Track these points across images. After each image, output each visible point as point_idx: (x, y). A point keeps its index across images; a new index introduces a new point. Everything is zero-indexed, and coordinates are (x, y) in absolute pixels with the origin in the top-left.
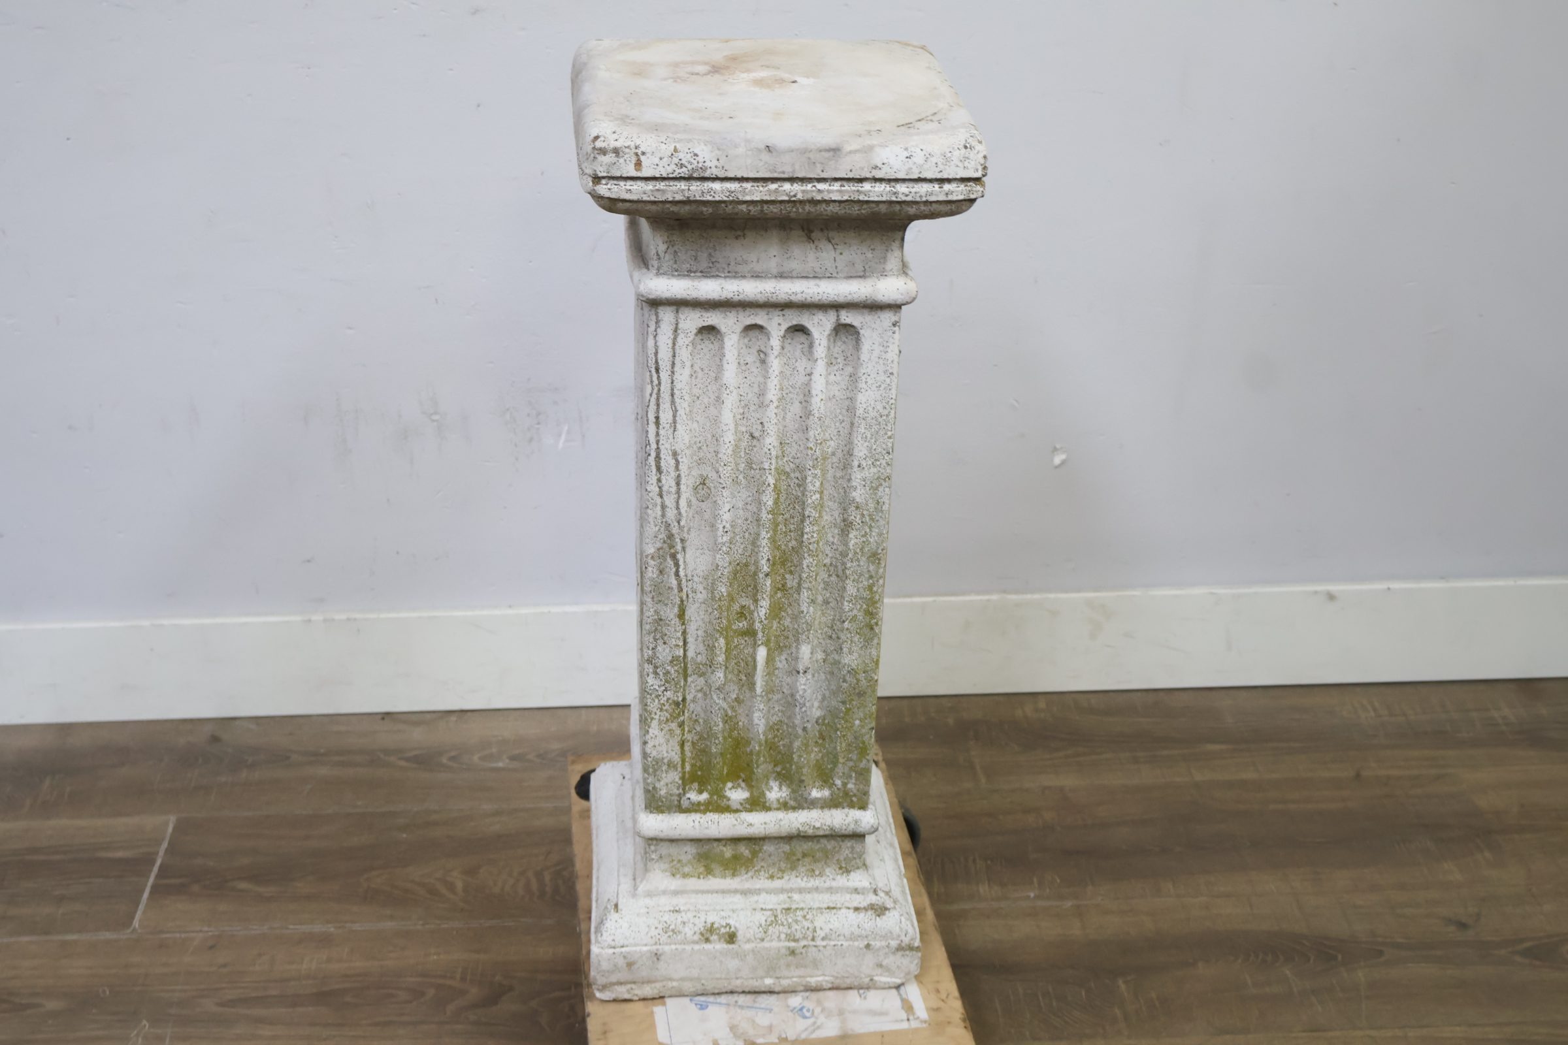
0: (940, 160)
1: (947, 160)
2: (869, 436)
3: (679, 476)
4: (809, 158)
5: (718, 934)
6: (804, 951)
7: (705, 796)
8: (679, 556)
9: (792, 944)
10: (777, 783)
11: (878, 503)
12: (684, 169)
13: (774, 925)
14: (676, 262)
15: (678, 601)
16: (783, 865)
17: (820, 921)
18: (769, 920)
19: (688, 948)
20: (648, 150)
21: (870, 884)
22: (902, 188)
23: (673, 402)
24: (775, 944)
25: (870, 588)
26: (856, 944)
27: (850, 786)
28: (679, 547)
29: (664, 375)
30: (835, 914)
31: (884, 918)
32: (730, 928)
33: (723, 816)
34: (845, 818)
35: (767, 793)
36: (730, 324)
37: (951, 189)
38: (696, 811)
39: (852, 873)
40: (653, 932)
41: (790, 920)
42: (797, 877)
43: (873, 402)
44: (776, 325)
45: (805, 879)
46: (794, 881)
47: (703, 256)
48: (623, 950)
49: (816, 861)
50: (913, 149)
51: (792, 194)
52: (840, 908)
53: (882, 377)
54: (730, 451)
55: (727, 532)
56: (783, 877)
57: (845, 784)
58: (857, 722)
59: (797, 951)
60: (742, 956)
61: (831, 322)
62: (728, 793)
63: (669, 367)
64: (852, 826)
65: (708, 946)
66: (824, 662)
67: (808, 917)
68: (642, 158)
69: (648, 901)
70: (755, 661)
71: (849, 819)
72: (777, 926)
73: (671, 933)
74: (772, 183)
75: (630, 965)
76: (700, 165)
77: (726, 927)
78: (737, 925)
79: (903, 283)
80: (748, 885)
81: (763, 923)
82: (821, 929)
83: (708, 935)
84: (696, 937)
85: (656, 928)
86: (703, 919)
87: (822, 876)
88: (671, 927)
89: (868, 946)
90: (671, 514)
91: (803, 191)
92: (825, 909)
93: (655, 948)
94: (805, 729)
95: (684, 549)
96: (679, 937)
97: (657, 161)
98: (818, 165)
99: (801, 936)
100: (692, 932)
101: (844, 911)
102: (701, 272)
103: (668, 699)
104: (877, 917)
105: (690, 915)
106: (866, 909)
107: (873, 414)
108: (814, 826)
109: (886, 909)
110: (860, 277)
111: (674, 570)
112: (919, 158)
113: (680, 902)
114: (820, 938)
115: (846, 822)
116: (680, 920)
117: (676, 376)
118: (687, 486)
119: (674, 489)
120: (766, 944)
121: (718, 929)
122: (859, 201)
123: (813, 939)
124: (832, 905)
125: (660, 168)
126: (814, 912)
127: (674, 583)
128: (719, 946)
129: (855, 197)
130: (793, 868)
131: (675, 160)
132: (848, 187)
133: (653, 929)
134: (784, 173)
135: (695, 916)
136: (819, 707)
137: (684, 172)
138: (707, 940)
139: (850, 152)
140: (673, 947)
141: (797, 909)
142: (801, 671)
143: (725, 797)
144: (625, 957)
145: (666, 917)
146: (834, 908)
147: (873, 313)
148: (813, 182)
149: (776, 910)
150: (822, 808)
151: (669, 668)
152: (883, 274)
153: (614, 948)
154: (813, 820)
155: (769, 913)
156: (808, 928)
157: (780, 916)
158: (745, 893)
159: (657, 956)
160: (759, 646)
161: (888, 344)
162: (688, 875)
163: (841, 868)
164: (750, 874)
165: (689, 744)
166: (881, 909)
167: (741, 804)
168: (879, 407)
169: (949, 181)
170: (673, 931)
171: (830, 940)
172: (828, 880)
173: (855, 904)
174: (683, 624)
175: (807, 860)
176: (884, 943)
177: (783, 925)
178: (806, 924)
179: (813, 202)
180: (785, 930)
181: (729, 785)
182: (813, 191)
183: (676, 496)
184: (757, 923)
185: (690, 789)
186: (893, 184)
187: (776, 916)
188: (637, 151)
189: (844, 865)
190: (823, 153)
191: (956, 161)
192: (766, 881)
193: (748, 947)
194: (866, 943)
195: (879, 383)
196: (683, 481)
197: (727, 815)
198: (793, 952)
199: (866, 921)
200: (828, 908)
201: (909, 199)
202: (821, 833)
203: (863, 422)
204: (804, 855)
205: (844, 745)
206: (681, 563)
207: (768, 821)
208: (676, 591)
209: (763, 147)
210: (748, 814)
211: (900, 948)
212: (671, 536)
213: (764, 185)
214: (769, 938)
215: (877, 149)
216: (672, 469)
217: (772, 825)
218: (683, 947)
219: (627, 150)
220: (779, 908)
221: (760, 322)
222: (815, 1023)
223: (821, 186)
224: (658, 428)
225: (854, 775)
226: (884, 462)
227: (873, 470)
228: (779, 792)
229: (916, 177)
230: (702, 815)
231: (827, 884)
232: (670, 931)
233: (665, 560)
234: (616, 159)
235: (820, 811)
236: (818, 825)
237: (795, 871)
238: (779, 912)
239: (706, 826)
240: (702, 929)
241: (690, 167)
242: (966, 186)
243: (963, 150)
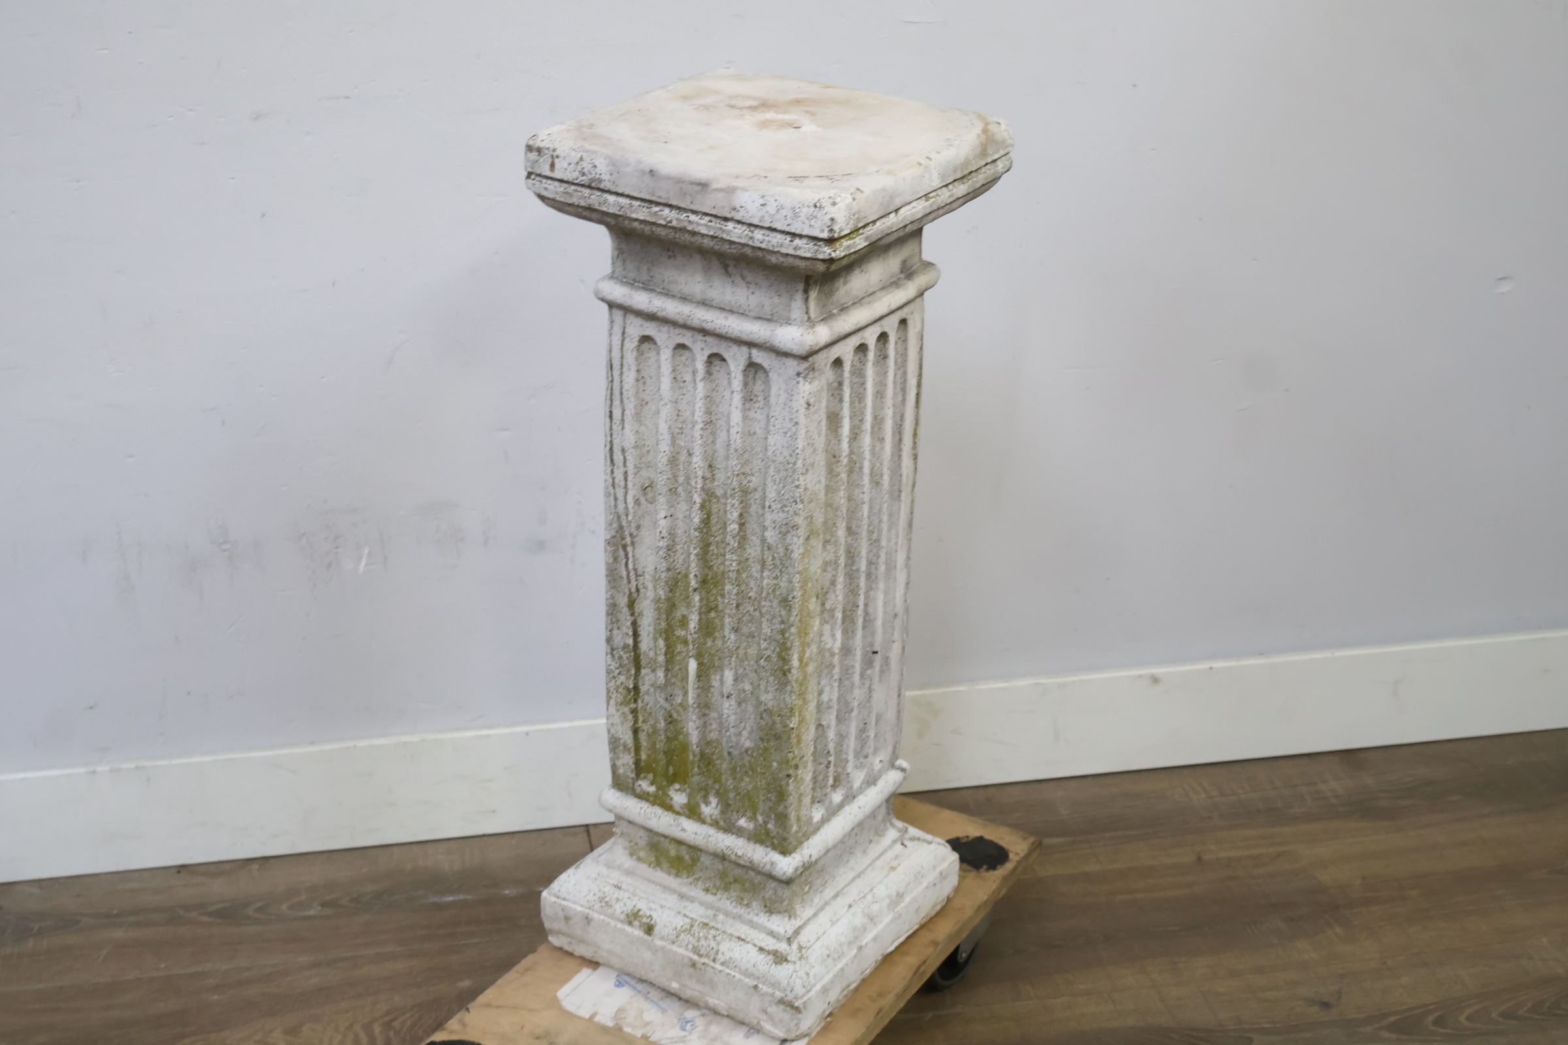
0: (790, 214)
1: (796, 215)
2: (778, 480)
3: (626, 472)
4: (681, 189)
5: (640, 921)
6: (703, 967)
7: (652, 789)
8: (629, 549)
9: (695, 957)
10: (716, 800)
11: (787, 549)
12: (584, 178)
13: (686, 933)
14: (624, 269)
15: (627, 591)
16: (718, 884)
17: (723, 947)
18: (685, 927)
19: (613, 923)
20: (562, 154)
21: (786, 932)
22: (758, 235)
23: (622, 401)
24: (682, 951)
25: (783, 632)
26: (747, 980)
27: (770, 826)
28: (628, 540)
29: (616, 373)
30: (740, 945)
31: (779, 967)
32: (651, 920)
33: (666, 813)
34: (764, 856)
35: (703, 806)
36: (665, 338)
37: (800, 245)
38: (647, 800)
39: (774, 915)
40: (591, 897)
41: (701, 935)
42: (727, 899)
43: (780, 447)
44: (701, 350)
45: (734, 904)
46: (725, 902)
47: (644, 268)
48: (565, 903)
49: (745, 890)
50: (768, 198)
51: (669, 219)
52: (748, 943)
53: (788, 425)
54: (665, 460)
55: (663, 538)
56: (716, 894)
57: (766, 823)
58: (775, 764)
59: (697, 965)
60: (654, 950)
61: (744, 358)
62: (672, 793)
63: (619, 367)
64: (768, 867)
65: (628, 929)
66: (752, 694)
67: (717, 938)
68: (556, 161)
69: (604, 871)
70: (687, 671)
71: (767, 859)
72: (689, 935)
73: (604, 904)
74: (656, 206)
75: (567, 919)
76: (597, 176)
77: (648, 918)
78: (658, 920)
80: (684, 890)
81: (679, 928)
82: (723, 953)
83: (632, 918)
84: (623, 917)
85: (594, 895)
86: (634, 903)
87: (748, 907)
88: (606, 899)
89: (756, 987)
90: (621, 506)
91: (677, 219)
92: (736, 937)
93: (587, 911)
94: (729, 753)
95: (633, 543)
96: (609, 910)
97: (565, 165)
98: (689, 197)
99: (705, 953)
100: (621, 911)
101: (750, 946)
102: (643, 283)
103: (622, 683)
104: (774, 965)
105: (626, 895)
106: (769, 953)
107: (780, 459)
108: (736, 854)
109: (786, 960)
110: (768, 320)
111: (625, 560)
112: (771, 209)
113: (627, 881)
114: (720, 962)
115: (764, 860)
116: (616, 895)
117: (624, 377)
118: (634, 485)
119: (622, 484)
120: (674, 948)
121: (641, 916)
122: (722, 239)
123: (714, 960)
124: (743, 936)
125: (567, 173)
126: (725, 936)
127: (624, 573)
128: (638, 933)
129: (719, 234)
130: (726, 889)
131: (579, 168)
132: (716, 224)
133: (592, 894)
134: (660, 197)
135: (629, 898)
136: (748, 738)
137: (584, 180)
138: (630, 923)
139: (716, 190)
140: (602, 917)
141: (713, 927)
142: (725, 695)
143: (668, 795)
144: (563, 910)
145: (607, 889)
146: (743, 940)
147: (780, 358)
148: (686, 212)
149: (696, 921)
150: (749, 839)
151: (622, 653)
152: (788, 322)
153: (558, 897)
154: (736, 848)
155: (688, 921)
156: (712, 949)
157: (695, 928)
158: (682, 896)
159: (588, 920)
160: (690, 657)
161: (793, 393)
162: (642, 859)
163: (765, 906)
164: (690, 880)
165: (645, 733)
166: (782, 958)
167: (682, 808)
168: (786, 453)
169: (801, 236)
170: (607, 902)
171: (728, 967)
172: (752, 913)
173: (763, 945)
174: (632, 615)
175: (737, 886)
176: (770, 990)
177: (693, 935)
178: (713, 944)
179: (683, 230)
180: (693, 941)
181: (677, 786)
182: (684, 221)
183: (624, 490)
184: (674, 926)
185: (645, 778)
186: (752, 229)
187: (692, 926)
188: (553, 153)
189: (768, 905)
190: (693, 186)
191: (803, 218)
192: (701, 892)
193: (659, 943)
194: (755, 983)
195: (785, 430)
196: (630, 478)
197: (670, 814)
198: (694, 965)
199: (763, 963)
200: (739, 938)
201: (763, 246)
202: (742, 862)
203: (773, 465)
204: (735, 881)
205: (763, 782)
206: (630, 555)
207: (699, 832)
208: (625, 581)
209: (648, 170)
210: (686, 819)
211: (781, 1002)
212: (621, 528)
213: (650, 206)
214: (679, 943)
215: (738, 192)
216: (621, 464)
217: (701, 838)
218: (610, 920)
219: (546, 151)
220: (700, 920)
221: (687, 342)
222: (685, 1037)
223: (693, 217)
224: (611, 422)
225: (773, 816)
226: (791, 510)
227: (782, 515)
228: (714, 809)
229: (768, 225)
230: (650, 806)
231: (750, 917)
232: (604, 902)
233: (618, 549)
234: (538, 158)
235: (746, 841)
236: (740, 853)
237: (726, 893)
238: (697, 923)
239: (649, 816)
240: (629, 911)
241: (590, 177)
242: (815, 245)
243: (812, 209)
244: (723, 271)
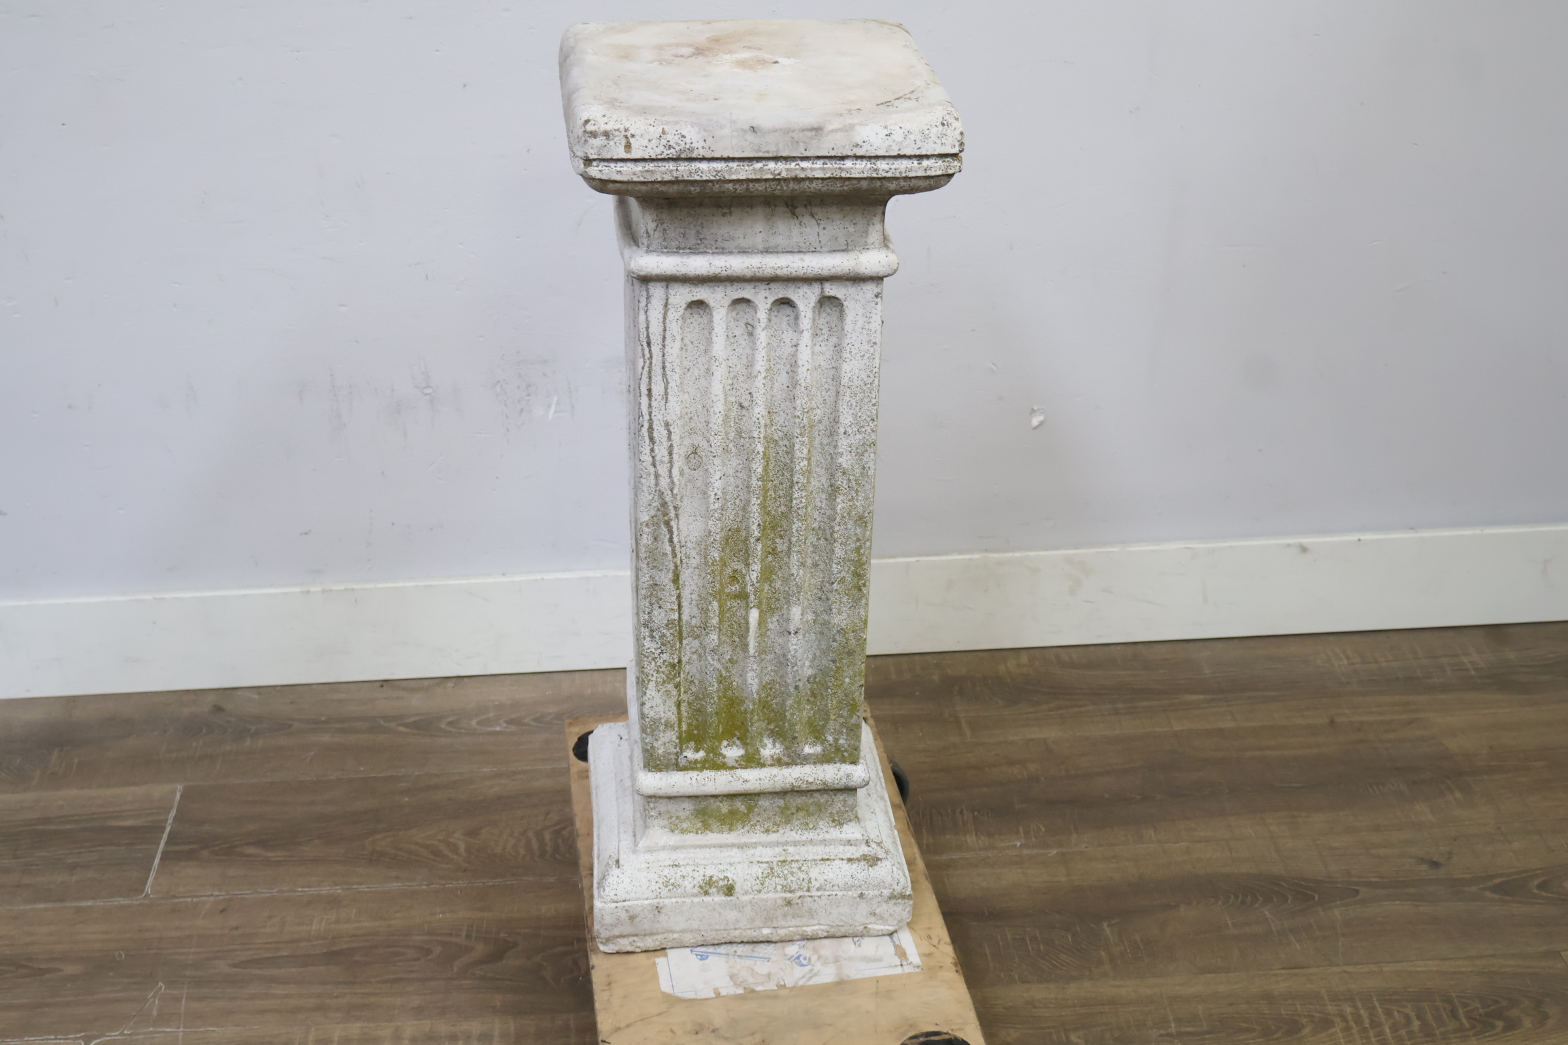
0: (919, 137)
1: (926, 137)
2: (854, 404)
3: (671, 446)
4: (793, 138)
5: (716, 887)
6: (799, 901)
7: (701, 754)
8: (673, 523)
9: (789, 895)
10: (771, 739)
11: (864, 468)
12: (672, 150)
13: (770, 877)
14: (665, 240)
15: (672, 566)
16: (778, 819)
17: (814, 873)
18: (766, 872)
19: (688, 900)
20: (637, 133)
21: (863, 835)
22: (882, 165)
23: (664, 375)
24: (772, 895)
25: (858, 550)
26: (850, 893)
27: (841, 741)
28: (672, 514)
29: (656, 349)
30: (829, 865)
31: (876, 868)
32: (728, 881)
33: (719, 773)
34: (837, 772)
35: (762, 750)
36: (718, 298)
37: (930, 164)
38: (693, 769)
39: (845, 825)
40: (654, 886)
41: (786, 872)
42: (791, 830)
43: (857, 371)
44: (763, 298)
45: (799, 832)
46: (789, 834)
47: (692, 233)
48: (625, 904)
49: (809, 814)
50: (892, 127)
51: (776, 172)
52: (834, 860)
53: (866, 347)
54: (720, 421)
55: (718, 499)
56: (778, 831)
57: (836, 740)
58: (847, 680)
59: (793, 902)
60: (740, 908)
61: (816, 294)
62: (724, 751)
63: (660, 341)
64: (844, 780)
65: (707, 899)
66: (814, 622)
67: (803, 869)
68: (632, 140)
69: (648, 856)
70: (747, 623)
71: (841, 774)
72: (774, 878)
73: (671, 887)
74: (757, 162)
75: (632, 918)
76: (688, 146)
77: (724, 880)
78: (735, 878)
79: (884, 256)
80: (744, 839)
81: (760, 875)
82: (816, 880)
83: (707, 888)
84: (696, 890)
85: (657, 882)
86: (702, 873)
87: (815, 830)
88: (671, 881)
89: (861, 895)
90: (664, 482)
91: (787, 170)
92: (820, 860)
93: (656, 901)
94: (797, 687)
95: (677, 516)
96: (679, 890)
97: (646, 143)
98: (802, 144)
99: (797, 887)
100: (692, 886)
101: (837, 862)
102: (690, 248)
103: (665, 661)
104: (870, 868)
105: (689, 869)
106: (858, 860)
107: (857, 382)
108: (807, 781)
109: (878, 859)
110: (843, 251)
111: (668, 536)
112: (898, 136)
113: (680, 856)
114: (815, 889)
115: (839, 776)
116: (679, 874)
117: (667, 349)
118: (680, 456)
119: (666, 459)
120: (763, 896)
121: (717, 881)
122: (841, 178)
123: (808, 890)
124: (826, 857)
125: (649, 150)
126: (809, 864)
127: (668, 549)
128: (720, 898)
129: (838, 174)
130: (788, 822)
131: (664, 142)
132: (830, 165)
133: (654, 883)
134: (768, 152)
135: (694, 870)
136: (810, 666)
137: (672, 153)
138: (706, 893)
139: (832, 131)
140: (674, 900)
141: (792, 861)
142: (793, 632)
143: (721, 754)
144: (627, 911)
145: (666, 872)
146: (828, 859)
147: (856, 285)
148: (796, 161)
149: (772, 862)
150: (815, 763)
151: (665, 631)
152: (865, 247)
153: (617, 902)
154: (806, 776)
155: (765, 865)
156: (803, 880)
157: (776, 869)
158: (741, 847)
159: (658, 909)
160: (751, 608)
161: (871, 315)
162: (686, 830)
163: (833, 821)
164: (746, 828)
165: (685, 704)
166: (873, 859)
167: (737, 761)
168: (864, 375)
169: (927, 157)
170: (673, 884)
171: (825, 890)
172: (821, 833)
173: (848, 855)
174: (678, 588)
175: (801, 814)
176: (877, 892)
177: (779, 877)
178: (802, 875)
179: (796, 179)
180: (781, 881)
181: (725, 743)
182: (796, 169)
183: (669, 465)
184: (754, 876)
185: (687, 747)
186: (873, 161)
187: (772, 869)
188: (626, 133)
189: (837, 818)
190: (806, 133)
191: (934, 138)
192: (762, 834)
193: (746, 898)
194: (860, 892)
195: (863, 353)
196: (675, 451)
197: (723, 772)
198: (789, 903)
199: (859, 871)
200: (822, 860)
201: (889, 175)
202: (814, 787)
203: (848, 390)
204: (798, 809)
205: (835, 702)
206: (675, 529)
207: (763, 777)
208: (670, 557)
209: (747, 127)
210: (743, 770)
211: (892, 897)
212: (664, 504)
213: (750, 164)
214: (765, 890)
215: (857, 128)
216: (664, 440)
217: (767, 781)
218: (683, 899)
219: (617, 133)
220: (775, 860)
221: (747, 296)
222: (812, 970)
223: (804, 164)
224: (650, 400)
225: (845, 731)
226: (868, 429)
227: (859, 436)
228: (772, 749)
229: (896, 154)
230: (699, 773)
231: (821, 837)
232: (671, 885)
233: (659, 527)
234: (607, 141)
235: (813, 767)
236: (811, 780)
237: (790, 825)
238: (775, 863)
239: (703, 783)
240: (701, 882)
241: (678, 148)
242: (944, 161)
243: (941, 127)
244: (789, 215)
